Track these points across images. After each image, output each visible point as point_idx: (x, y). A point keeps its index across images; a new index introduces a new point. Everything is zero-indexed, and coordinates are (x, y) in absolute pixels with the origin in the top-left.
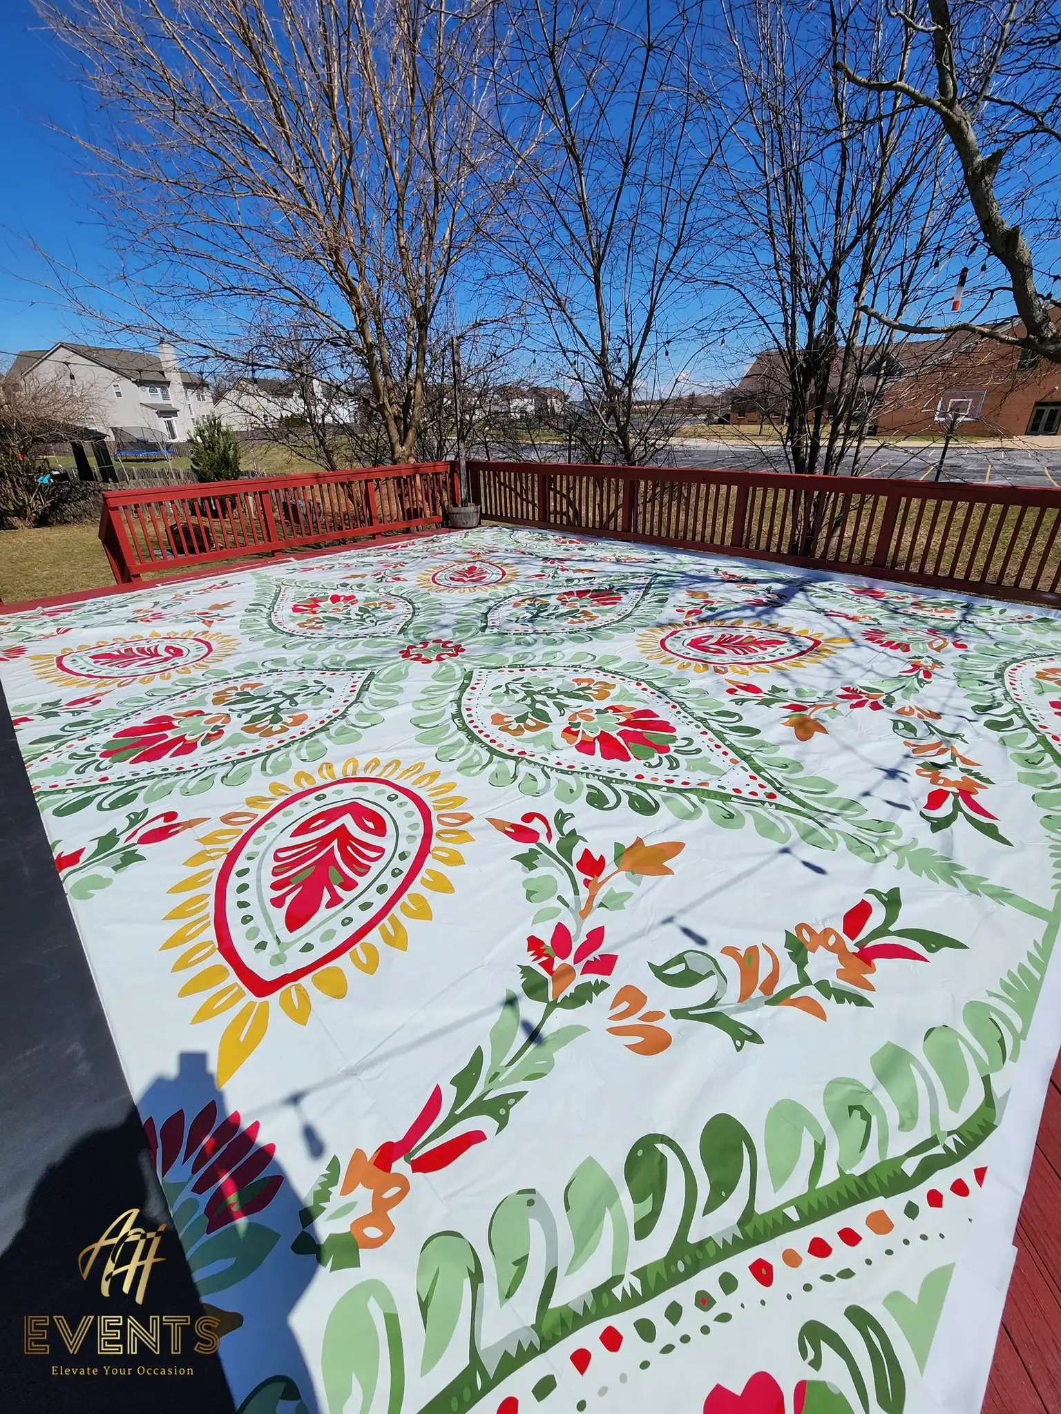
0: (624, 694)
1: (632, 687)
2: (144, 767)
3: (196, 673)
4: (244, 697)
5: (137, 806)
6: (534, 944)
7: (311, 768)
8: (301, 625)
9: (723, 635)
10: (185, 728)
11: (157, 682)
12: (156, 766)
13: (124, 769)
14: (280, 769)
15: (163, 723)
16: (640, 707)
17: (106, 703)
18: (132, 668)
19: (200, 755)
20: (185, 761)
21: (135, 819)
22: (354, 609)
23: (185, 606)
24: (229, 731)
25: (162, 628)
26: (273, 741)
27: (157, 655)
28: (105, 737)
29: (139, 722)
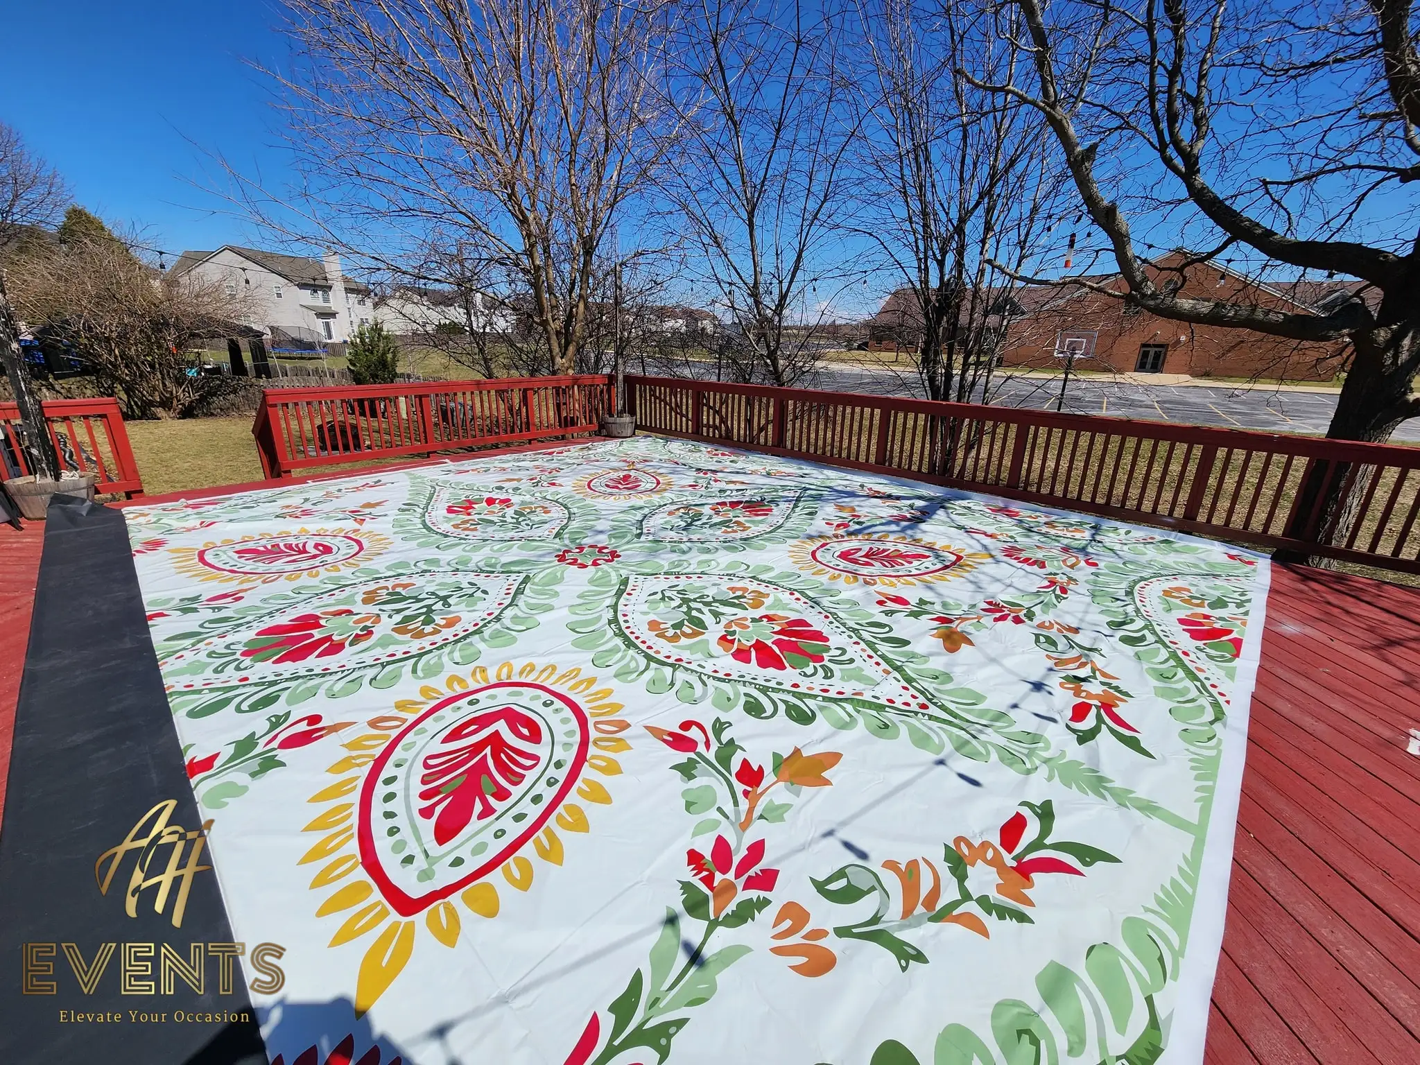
0: (778, 603)
1: (785, 597)
2: (288, 668)
3: (346, 572)
4: (396, 597)
5: (278, 708)
6: (694, 858)
7: (464, 671)
8: (454, 526)
9: (871, 549)
10: (333, 628)
11: (304, 579)
12: (301, 666)
13: (265, 669)
14: (432, 672)
15: (310, 622)
16: (794, 616)
17: (249, 600)
18: (278, 565)
19: (347, 657)
20: (332, 662)
21: (276, 722)
22: (510, 512)
23: (336, 503)
24: (378, 631)
25: (312, 525)
26: (425, 643)
27: (305, 551)
28: (246, 635)
29: (283, 620)
